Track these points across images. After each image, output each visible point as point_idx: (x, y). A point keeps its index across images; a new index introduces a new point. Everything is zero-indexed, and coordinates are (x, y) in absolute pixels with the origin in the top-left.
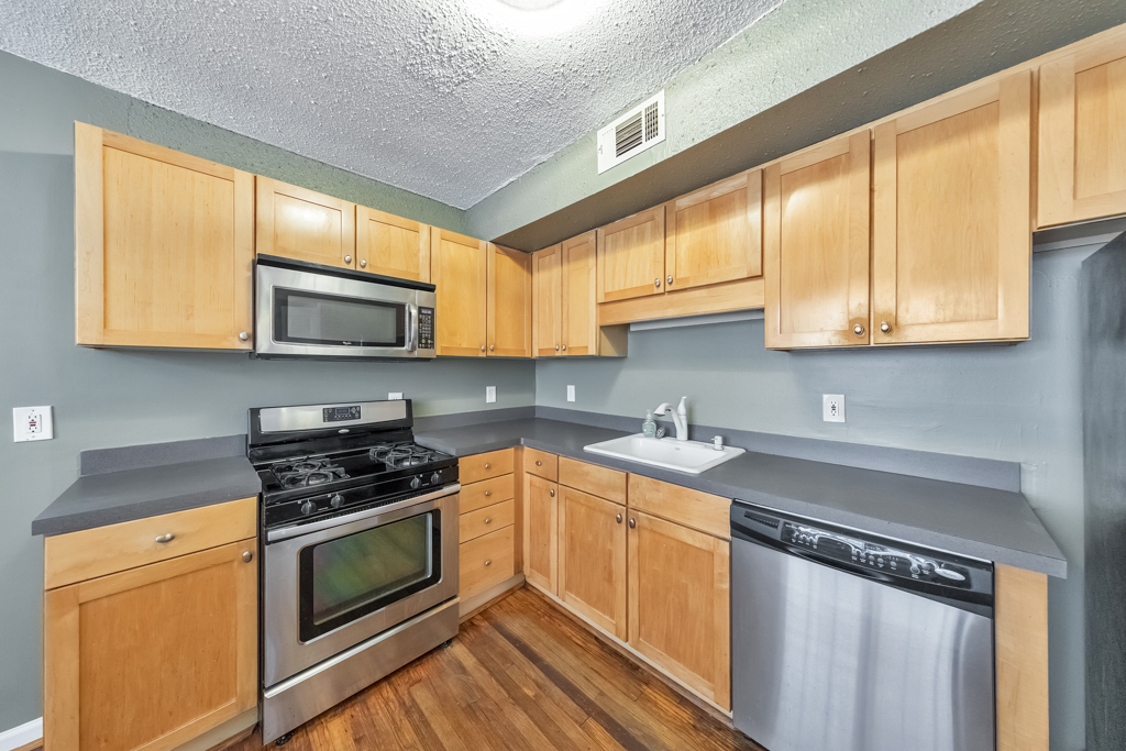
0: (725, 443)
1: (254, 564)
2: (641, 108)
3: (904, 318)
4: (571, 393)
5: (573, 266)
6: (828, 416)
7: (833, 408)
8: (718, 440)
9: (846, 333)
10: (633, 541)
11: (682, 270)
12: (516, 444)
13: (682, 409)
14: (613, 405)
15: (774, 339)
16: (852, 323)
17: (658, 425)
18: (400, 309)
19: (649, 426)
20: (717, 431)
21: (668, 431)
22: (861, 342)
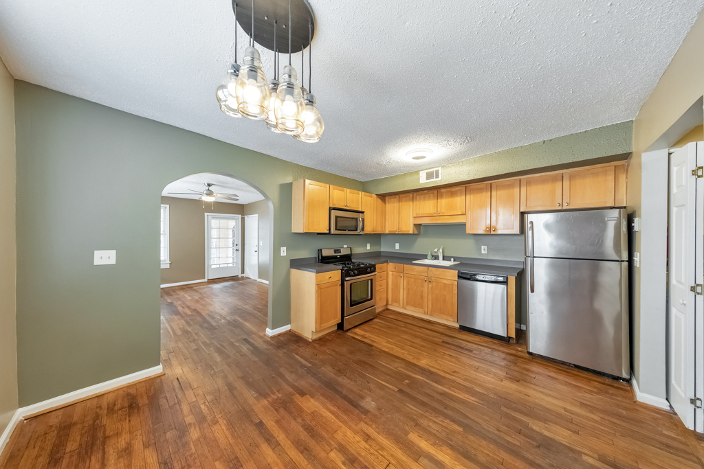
0: (454, 261)
2: (434, 170)
3: (498, 228)
4: (397, 246)
5: (403, 203)
6: (483, 252)
7: (484, 250)
8: (452, 259)
9: (486, 230)
10: (430, 286)
11: (443, 210)
12: (387, 262)
13: (441, 250)
14: (415, 250)
15: (469, 231)
16: (487, 228)
17: (433, 256)
18: (356, 219)
19: (429, 257)
20: (452, 257)
21: (436, 258)
22: (489, 233)
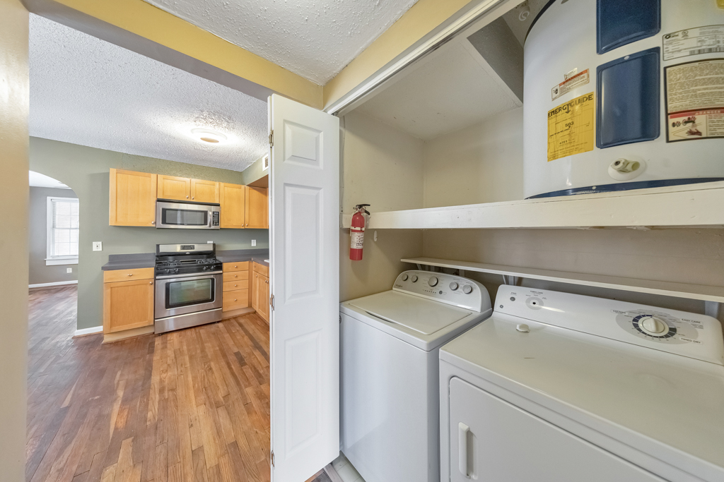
1: (153, 286)
12: (250, 260)
18: (206, 213)
